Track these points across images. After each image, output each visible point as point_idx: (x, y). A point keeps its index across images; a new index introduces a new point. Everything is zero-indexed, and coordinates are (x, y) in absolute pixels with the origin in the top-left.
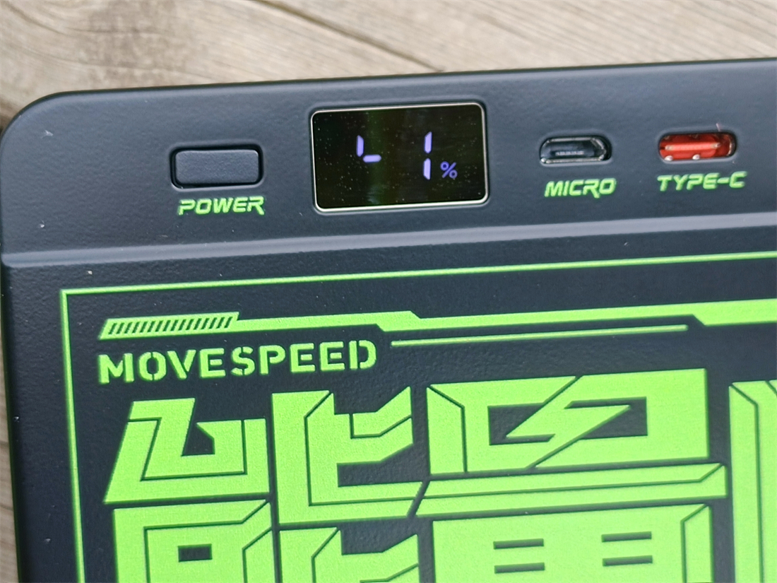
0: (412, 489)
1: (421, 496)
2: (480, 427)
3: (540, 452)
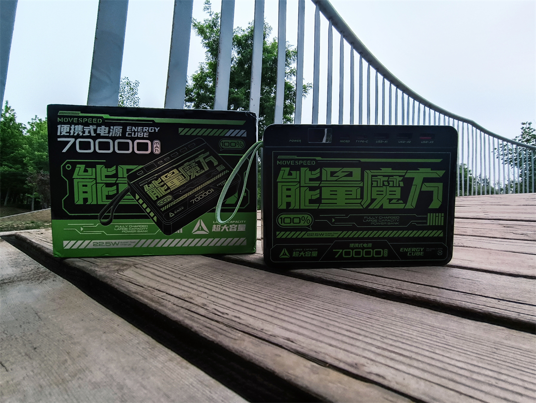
0: (319, 182)
2: (329, 174)
3: (337, 178)
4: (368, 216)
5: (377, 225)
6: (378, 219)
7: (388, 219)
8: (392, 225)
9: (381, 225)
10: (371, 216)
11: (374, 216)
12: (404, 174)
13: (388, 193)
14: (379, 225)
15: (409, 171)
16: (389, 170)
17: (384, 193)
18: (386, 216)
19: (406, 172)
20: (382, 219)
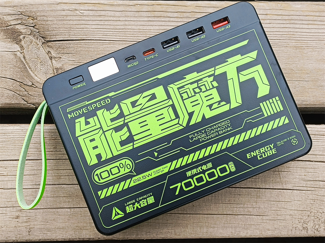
0: (123, 119)
1: (125, 120)
2: (130, 106)
3: (141, 106)
4: (194, 134)
5: (208, 140)
6: (206, 132)
7: (217, 128)
8: (225, 133)
9: (212, 138)
10: (197, 133)
11: (200, 131)
12: (213, 72)
13: (205, 99)
14: (210, 139)
15: (217, 67)
16: (195, 74)
17: (200, 101)
18: (213, 126)
19: (215, 69)
20: (211, 131)
